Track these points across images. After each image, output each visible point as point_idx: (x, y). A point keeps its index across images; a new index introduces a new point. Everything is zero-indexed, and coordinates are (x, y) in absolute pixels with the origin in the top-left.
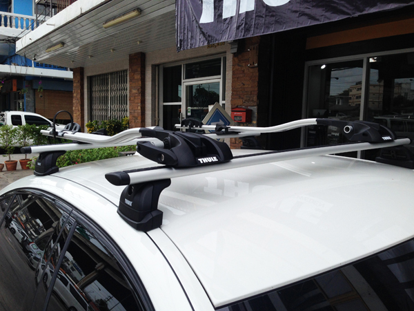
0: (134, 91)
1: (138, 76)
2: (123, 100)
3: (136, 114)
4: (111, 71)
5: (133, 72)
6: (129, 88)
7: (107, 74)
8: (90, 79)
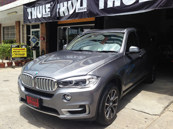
0: (17, 32)
1: (18, 28)
2: (14, 34)
3: (18, 39)
4: (10, 25)
5: (17, 26)
6: (16, 31)
7: (9, 26)
8: (4, 27)
